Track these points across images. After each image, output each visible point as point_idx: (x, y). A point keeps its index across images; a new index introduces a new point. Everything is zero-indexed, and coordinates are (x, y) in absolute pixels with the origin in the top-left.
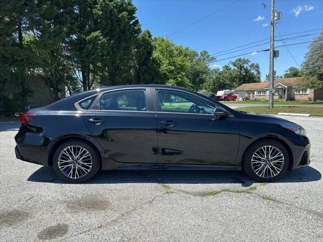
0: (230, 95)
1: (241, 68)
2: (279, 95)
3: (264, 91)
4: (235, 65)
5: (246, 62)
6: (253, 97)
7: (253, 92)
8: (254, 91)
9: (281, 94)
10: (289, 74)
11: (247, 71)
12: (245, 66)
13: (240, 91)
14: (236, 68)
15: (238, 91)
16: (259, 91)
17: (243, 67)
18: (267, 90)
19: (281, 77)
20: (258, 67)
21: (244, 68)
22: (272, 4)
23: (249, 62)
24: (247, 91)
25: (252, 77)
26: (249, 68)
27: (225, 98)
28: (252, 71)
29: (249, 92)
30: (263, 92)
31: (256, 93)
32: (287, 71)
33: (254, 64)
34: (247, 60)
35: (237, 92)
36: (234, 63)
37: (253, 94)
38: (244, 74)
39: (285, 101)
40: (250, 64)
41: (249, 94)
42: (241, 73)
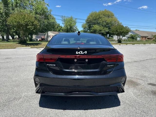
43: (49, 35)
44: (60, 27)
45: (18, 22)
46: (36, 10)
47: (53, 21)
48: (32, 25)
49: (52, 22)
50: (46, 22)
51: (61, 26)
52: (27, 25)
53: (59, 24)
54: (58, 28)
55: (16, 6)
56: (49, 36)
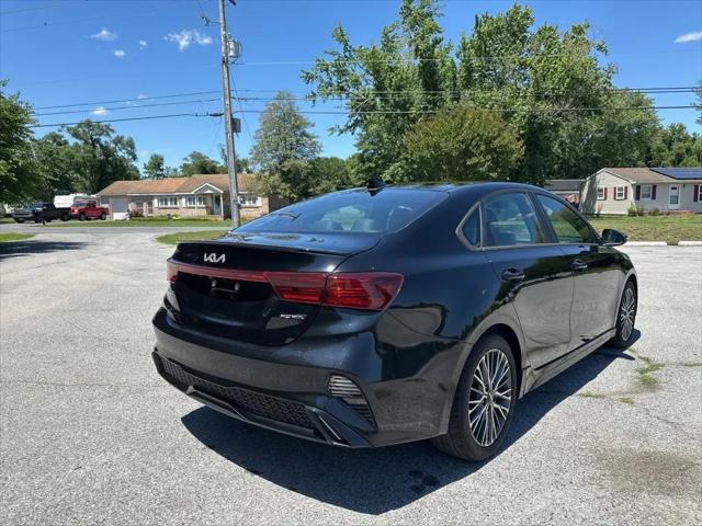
0: (92, 206)
1: (95, 142)
2: (207, 208)
3: (175, 199)
4: (76, 135)
5: (106, 130)
6: (151, 211)
7: (149, 199)
8: (152, 198)
9: (210, 205)
10: (189, 165)
11: (107, 151)
12: (104, 139)
13: (112, 197)
14: (80, 142)
15: (109, 197)
16: (164, 199)
17: (98, 141)
18: (180, 197)
19: (175, 170)
20: (133, 147)
21: (101, 146)
22: (222, 21)
23: (112, 131)
24: (133, 199)
25: (122, 165)
26: (112, 145)
27: (82, 212)
28: (120, 154)
29: (139, 200)
30: (171, 200)
31: (155, 202)
32: (186, 159)
33: (122, 138)
34: (107, 127)
35: (105, 199)
36: (74, 129)
37: (150, 204)
38: (102, 158)
39: (221, 219)
40: (113, 136)
41: (140, 204)
42: (95, 156)
43: (601, 186)
44: (686, 138)
45: (435, 147)
46: (537, 81)
47: (638, 116)
48: (488, 151)
49: (632, 121)
50: (593, 126)
51: (691, 134)
52: (467, 154)
53: (682, 128)
54: (670, 149)
55: (469, 82)
56: (601, 190)
